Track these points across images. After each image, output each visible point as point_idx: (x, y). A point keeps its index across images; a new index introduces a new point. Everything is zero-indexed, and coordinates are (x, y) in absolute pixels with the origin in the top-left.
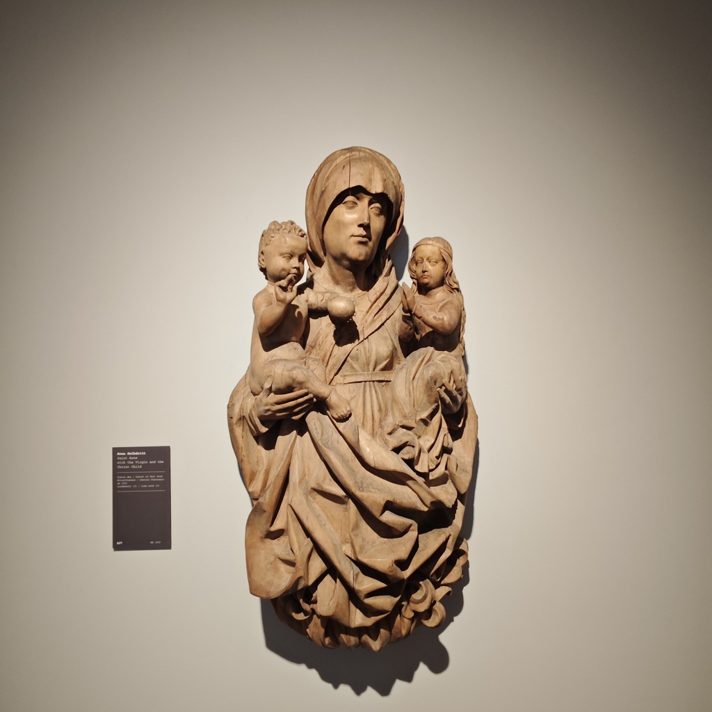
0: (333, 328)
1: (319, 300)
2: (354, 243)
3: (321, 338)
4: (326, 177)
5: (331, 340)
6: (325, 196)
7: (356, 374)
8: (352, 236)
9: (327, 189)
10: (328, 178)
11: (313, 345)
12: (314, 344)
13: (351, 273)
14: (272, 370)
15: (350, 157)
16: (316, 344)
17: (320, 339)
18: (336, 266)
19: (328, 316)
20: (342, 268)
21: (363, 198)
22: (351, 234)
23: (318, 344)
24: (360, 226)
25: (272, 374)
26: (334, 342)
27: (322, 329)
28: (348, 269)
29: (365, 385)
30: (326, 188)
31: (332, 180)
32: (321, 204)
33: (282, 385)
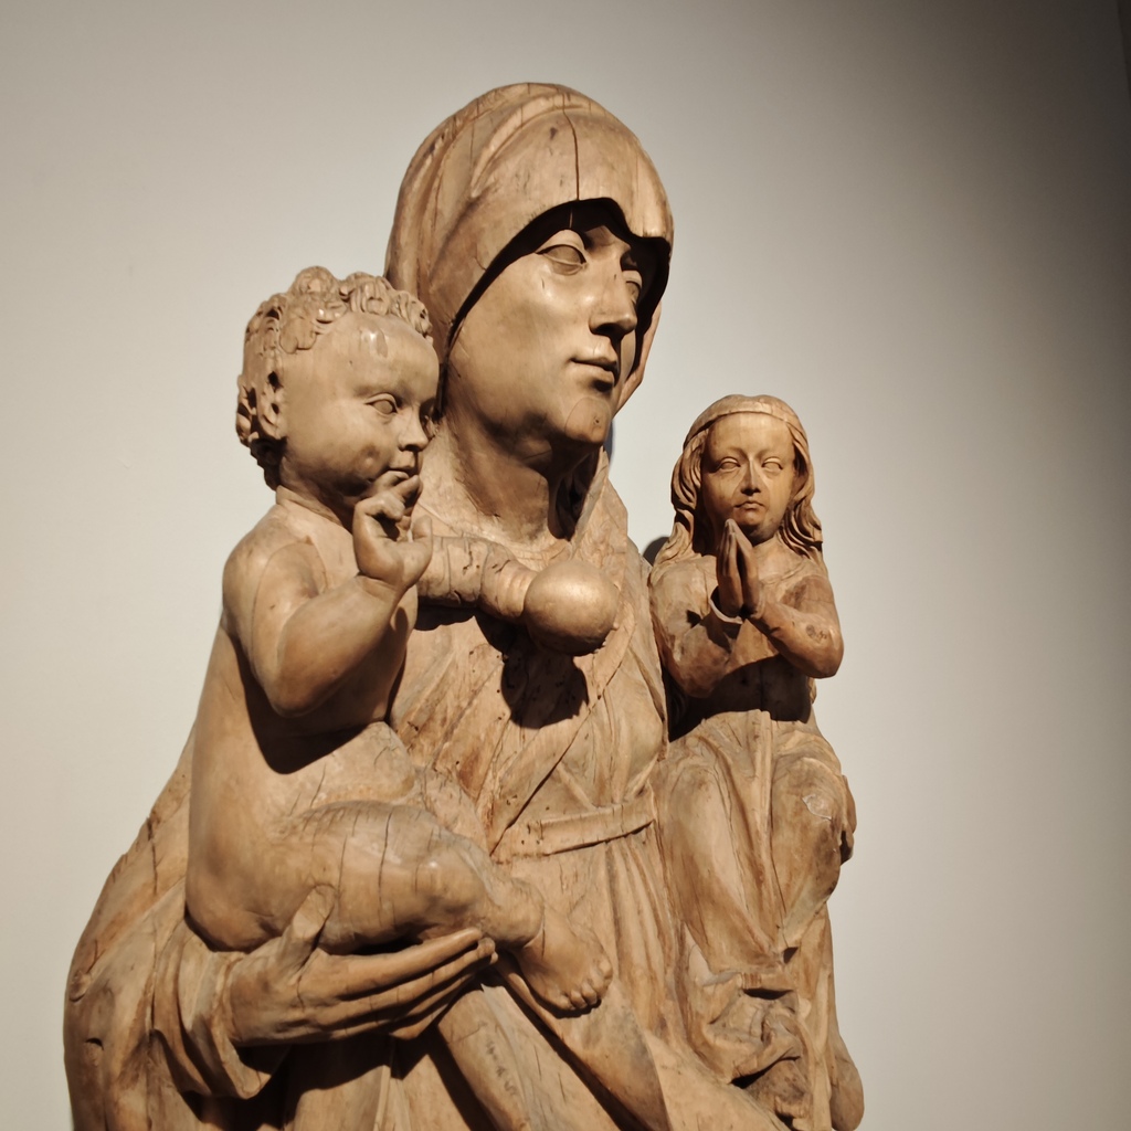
0: (494, 661)
1: (457, 567)
2: (579, 382)
3: (450, 696)
4: (487, 154)
5: (494, 704)
6: (478, 219)
7: (582, 820)
8: (575, 360)
9: (490, 197)
10: (495, 162)
11: (419, 724)
12: (424, 718)
13: (544, 481)
14: (332, 862)
15: (564, 107)
16: (431, 718)
17: (450, 701)
18: (494, 454)
19: (473, 621)
20: (514, 462)
21: (605, 244)
22: (570, 354)
23: (439, 717)
24: (600, 330)
25: (334, 876)
26: (508, 712)
27: (454, 664)
28: (537, 466)
29: (609, 853)
30: (486, 191)
31: (509, 167)
32: (460, 244)
33: (374, 922)
